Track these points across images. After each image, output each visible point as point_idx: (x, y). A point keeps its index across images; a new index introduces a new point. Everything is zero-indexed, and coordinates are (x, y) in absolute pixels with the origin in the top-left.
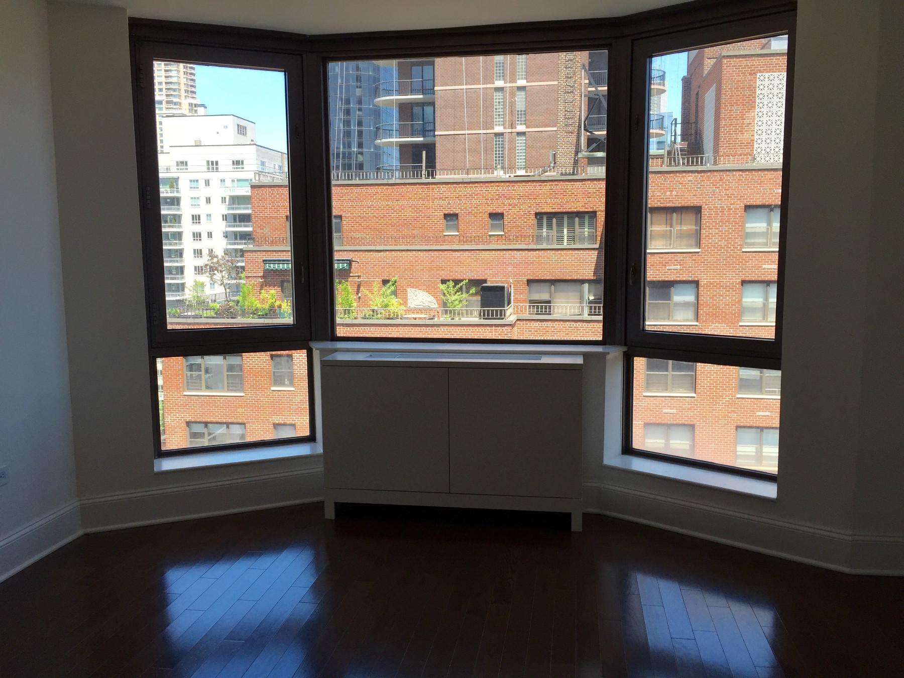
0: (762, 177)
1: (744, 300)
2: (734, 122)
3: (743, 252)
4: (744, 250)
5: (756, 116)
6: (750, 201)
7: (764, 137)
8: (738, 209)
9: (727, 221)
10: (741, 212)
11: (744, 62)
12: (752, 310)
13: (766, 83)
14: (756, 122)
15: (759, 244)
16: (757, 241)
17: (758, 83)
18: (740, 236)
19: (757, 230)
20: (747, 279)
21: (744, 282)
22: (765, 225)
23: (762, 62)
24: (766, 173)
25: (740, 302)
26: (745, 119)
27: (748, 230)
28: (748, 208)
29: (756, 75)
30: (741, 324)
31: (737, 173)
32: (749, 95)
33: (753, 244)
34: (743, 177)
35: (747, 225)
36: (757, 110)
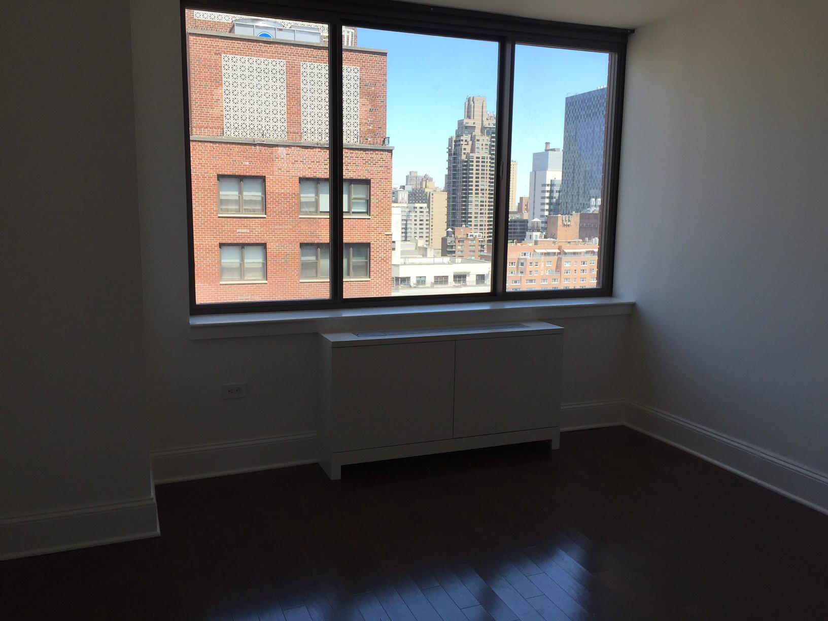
0: (231, 150)
1: (223, 261)
2: (204, 97)
3: (219, 217)
4: (219, 215)
5: (224, 94)
6: (222, 171)
7: (232, 113)
8: (212, 178)
9: (203, 189)
10: (214, 180)
11: (209, 41)
12: (231, 270)
13: (231, 64)
14: (224, 99)
15: (232, 210)
16: (230, 207)
17: (224, 63)
18: (215, 202)
19: (230, 198)
20: (224, 242)
21: (221, 245)
22: (237, 193)
23: (225, 44)
24: (234, 146)
25: (219, 263)
26: (214, 95)
27: (222, 198)
28: (220, 177)
29: (221, 55)
30: (221, 283)
31: (209, 145)
32: (215, 73)
33: (227, 210)
34: (214, 149)
35: (221, 193)
36: (225, 88)
